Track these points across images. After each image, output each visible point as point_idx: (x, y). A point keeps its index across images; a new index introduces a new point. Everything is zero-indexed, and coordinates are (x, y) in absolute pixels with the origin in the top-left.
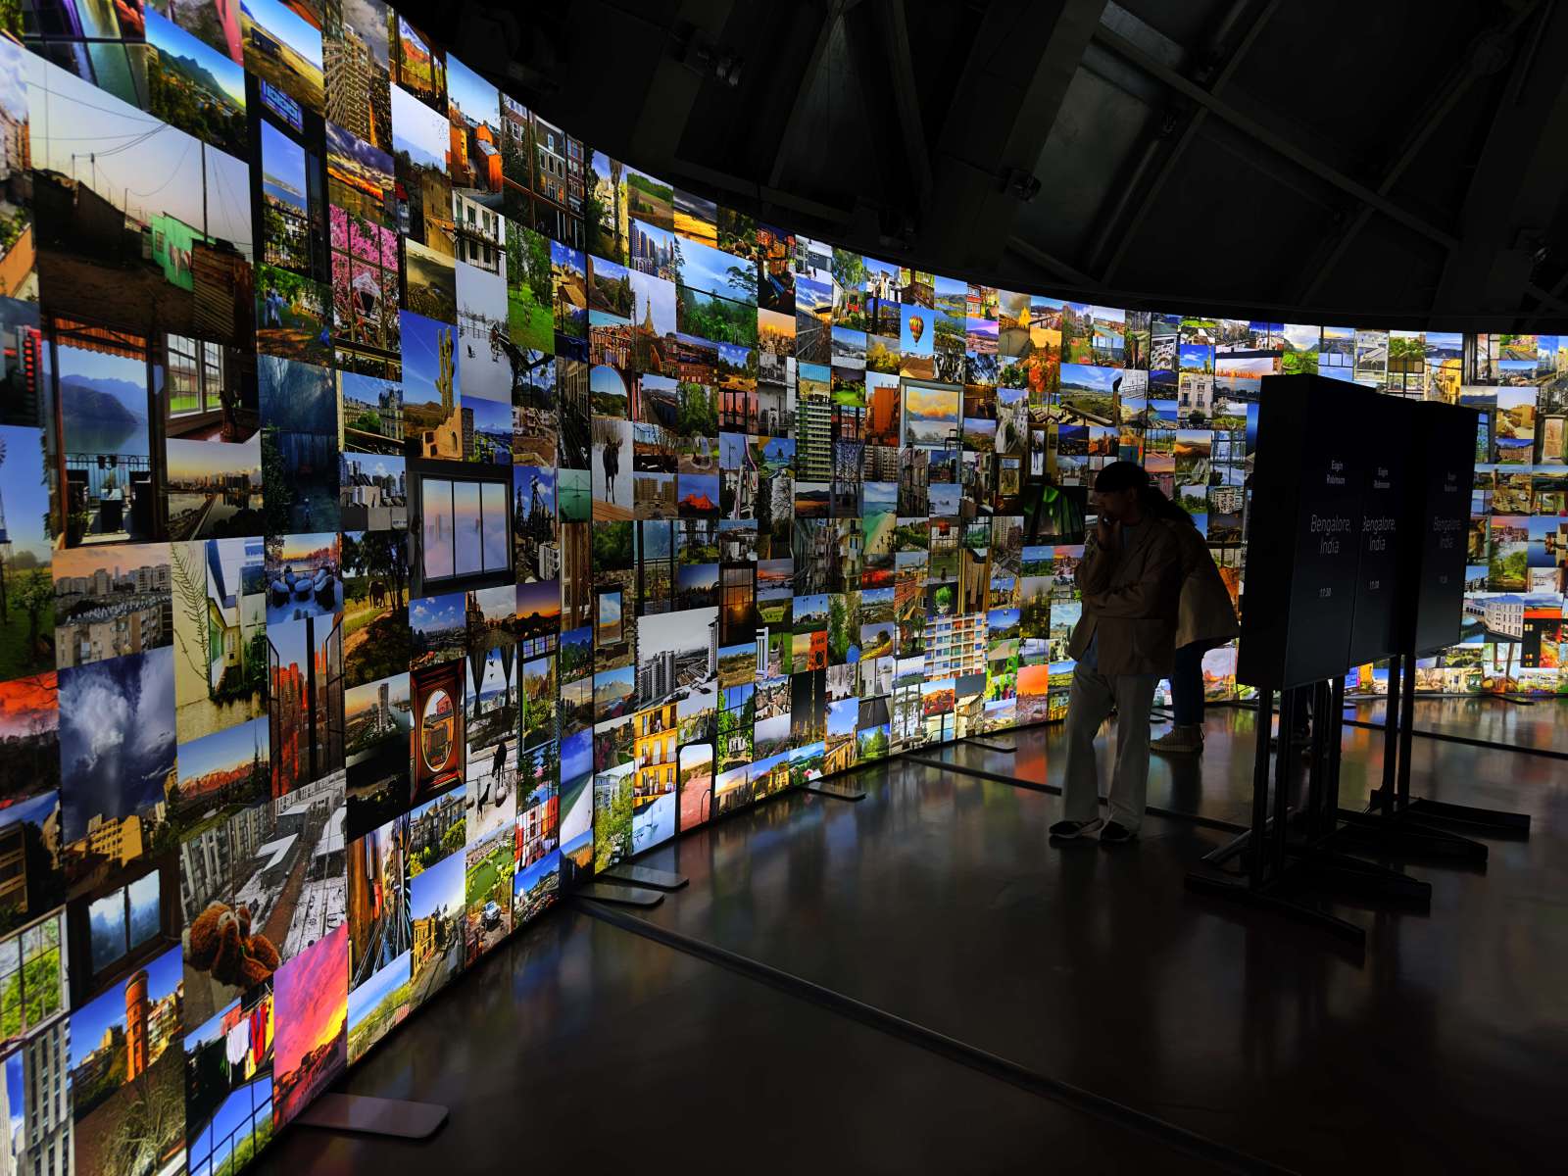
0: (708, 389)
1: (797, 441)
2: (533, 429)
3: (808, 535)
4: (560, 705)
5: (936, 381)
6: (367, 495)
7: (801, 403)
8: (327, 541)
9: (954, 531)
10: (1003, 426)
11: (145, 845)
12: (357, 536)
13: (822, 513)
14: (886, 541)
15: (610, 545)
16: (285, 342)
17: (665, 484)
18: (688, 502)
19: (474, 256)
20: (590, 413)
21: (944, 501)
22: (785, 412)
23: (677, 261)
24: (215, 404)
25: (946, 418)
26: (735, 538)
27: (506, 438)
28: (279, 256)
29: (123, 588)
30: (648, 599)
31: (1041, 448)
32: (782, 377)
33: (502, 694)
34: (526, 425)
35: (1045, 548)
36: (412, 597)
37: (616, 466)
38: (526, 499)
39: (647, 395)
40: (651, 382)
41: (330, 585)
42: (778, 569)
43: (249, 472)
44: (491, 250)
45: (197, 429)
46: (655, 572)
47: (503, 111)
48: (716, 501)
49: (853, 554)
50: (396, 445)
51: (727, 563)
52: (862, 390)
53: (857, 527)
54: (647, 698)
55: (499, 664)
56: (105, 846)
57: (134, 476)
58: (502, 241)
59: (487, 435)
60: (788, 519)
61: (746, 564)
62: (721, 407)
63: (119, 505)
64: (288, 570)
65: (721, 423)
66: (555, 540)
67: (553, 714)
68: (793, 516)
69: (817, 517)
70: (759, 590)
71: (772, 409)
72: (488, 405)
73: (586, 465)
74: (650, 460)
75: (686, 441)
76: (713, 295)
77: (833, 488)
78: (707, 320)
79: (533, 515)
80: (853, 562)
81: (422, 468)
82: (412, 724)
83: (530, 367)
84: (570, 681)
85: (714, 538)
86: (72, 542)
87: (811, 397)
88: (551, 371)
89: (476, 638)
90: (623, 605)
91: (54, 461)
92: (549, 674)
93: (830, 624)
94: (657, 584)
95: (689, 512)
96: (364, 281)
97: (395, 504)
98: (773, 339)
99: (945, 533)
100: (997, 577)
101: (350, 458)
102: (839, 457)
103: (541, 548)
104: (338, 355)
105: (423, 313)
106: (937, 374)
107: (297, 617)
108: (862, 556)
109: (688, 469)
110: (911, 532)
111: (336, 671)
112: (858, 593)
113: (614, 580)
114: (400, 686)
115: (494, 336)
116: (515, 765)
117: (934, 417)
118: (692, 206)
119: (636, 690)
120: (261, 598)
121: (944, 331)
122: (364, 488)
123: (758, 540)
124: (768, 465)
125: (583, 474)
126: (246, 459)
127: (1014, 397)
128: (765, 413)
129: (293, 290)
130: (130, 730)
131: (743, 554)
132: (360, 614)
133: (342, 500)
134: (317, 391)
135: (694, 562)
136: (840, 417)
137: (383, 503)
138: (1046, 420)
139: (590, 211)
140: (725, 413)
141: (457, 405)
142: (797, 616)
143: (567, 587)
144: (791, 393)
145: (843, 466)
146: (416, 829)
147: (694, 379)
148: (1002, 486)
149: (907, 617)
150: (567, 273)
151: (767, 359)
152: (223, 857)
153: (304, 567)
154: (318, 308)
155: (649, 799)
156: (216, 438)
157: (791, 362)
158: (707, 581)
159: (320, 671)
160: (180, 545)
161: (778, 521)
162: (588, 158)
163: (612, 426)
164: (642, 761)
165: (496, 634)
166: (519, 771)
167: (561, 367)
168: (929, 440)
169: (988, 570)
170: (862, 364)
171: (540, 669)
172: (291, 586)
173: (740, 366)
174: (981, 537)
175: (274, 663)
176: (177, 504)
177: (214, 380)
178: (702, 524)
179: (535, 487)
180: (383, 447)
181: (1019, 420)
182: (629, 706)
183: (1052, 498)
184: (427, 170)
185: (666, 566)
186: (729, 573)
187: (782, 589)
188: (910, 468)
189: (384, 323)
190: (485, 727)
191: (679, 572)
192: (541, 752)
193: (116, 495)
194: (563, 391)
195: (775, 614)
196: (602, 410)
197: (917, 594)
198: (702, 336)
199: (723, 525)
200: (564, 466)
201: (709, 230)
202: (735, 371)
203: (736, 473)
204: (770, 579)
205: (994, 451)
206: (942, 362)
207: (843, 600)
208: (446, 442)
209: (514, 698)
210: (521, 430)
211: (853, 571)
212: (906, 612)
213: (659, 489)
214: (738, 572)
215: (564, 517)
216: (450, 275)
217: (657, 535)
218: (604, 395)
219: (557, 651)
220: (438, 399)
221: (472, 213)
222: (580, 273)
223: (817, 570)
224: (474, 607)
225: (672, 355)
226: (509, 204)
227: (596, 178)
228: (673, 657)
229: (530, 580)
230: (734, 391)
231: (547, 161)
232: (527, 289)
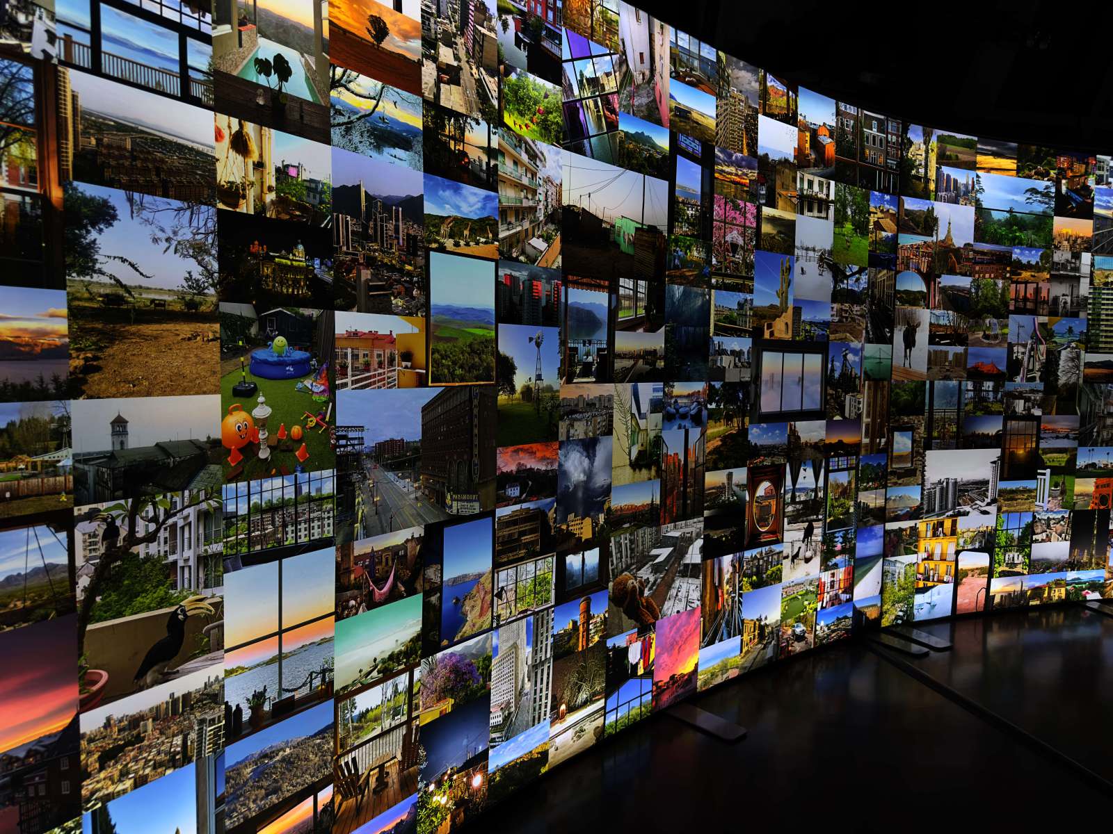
0: (1000, 283)
1: (1089, 320)
2: (847, 318)
3: (1097, 397)
4: (857, 505)
6: (726, 361)
7: (1095, 289)
8: (699, 386)
11: (594, 533)
12: (718, 385)
15: (905, 397)
16: (683, 277)
17: (956, 355)
18: (976, 368)
19: (810, 210)
20: (895, 305)
22: (1078, 297)
23: (977, 191)
24: (641, 312)
26: (1020, 397)
27: (826, 324)
28: (682, 229)
29: (591, 405)
30: (935, 438)
32: (1077, 269)
33: (812, 490)
34: (841, 316)
36: (751, 422)
37: (914, 341)
38: (838, 364)
39: (944, 290)
40: (947, 280)
41: (700, 411)
42: (1064, 423)
43: (658, 348)
44: (823, 205)
45: (631, 326)
46: (943, 419)
47: (838, 113)
48: (1003, 367)
50: (746, 331)
51: (1011, 415)
54: (931, 511)
55: (810, 471)
56: (574, 529)
57: (599, 350)
58: (832, 197)
59: (811, 323)
60: (1075, 384)
61: (1029, 417)
62: (1012, 295)
63: (591, 364)
64: (676, 402)
65: (1012, 308)
66: (859, 392)
67: (852, 510)
68: (1081, 381)
69: (1108, 382)
70: (1043, 439)
71: (1064, 295)
72: (812, 304)
73: (890, 341)
74: (943, 337)
75: (977, 322)
76: (1010, 211)
78: (1003, 231)
79: (842, 375)
81: (762, 345)
82: (747, 499)
83: (847, 277)
84: (866, 489)
85: (999, 396)
86: (569, 381)
87: (1106, 284)
88: (864, 278)
89: (796, 453)
90: (914, 441)
91: (563, 343)
92: (850, 482)
94: (944, 427)
95: (977, 375)
96: (734, 236)
97: (743, 366)
98: (1068, 240)
101: (716, 340)
103: (848, 397)
104: (713, 281)
105: (771, 250)
107: (680, 428)
109: (977, 343)
111: (701, 460)
113: (907, 423)
114: (740, 475)
115: (821, 259)
116: (820, 538)
118: (994, 149)
119: (922, 504)
120: (660, 415)
122: (724, 357)
123: (1043, 400)
124: (1057, 339)
125: (885, 348)
126: (656, 341)
129: (689, 248)
130: (590, 475)
131: (1027, 409)
132: (717, 429)
133: (710, 364)
134: (699, 302)
135: (979, 413)
137: (736, 366)
139: (906, 165)
140: (1016, 300)
141: (791, 305)
142: (1081, 462)
143: (867, 425)
144: (1085, 281)
146: (748, 563)
147: (987, 276)
150: (882, 211)
151: (1061, 256)
152: (632, 550)
153: (685, 401)
154: (703, 255)
155: (930, 584)
156: (641, 330)
157: (1086, 257)
158: (992, 428)
159: (691, 459)
160: (619, 386)
161: (1065, 385)
162: (905, 130)
163: (912, 313)
164: (925, 555)
165: (809, 451)
166: (823, 543)
167: (872, 275)
171: (843, 478)
172: (677, 410)
173: (1033, 262)
175: (665, 451)
176: (619, 364)
177: (641, 300)
178: (989, 385)
179: (845, 356)
180: (738, 333)
182: (915, 514)
184: (780, 161)
185: (954, 416)
186: (1013, 424)
187: (1066, 440)
189: (744, 260)
190: (798, 510)
191: (965, 420)
192: (841, 534)
193: (590, 359)
194: (872, 292)
195: (1057, 459)
196: (903, 302)
198: (997, 243)
199: (1009, 386)
200: (869, 341)
201: (1010, 164)
202: (1029, 267)
203: (1025, 346)
204: (1054, 431)
208: (781, 329)
209: (821, 494)
210: (837, 319)
213: (950, 357)
214: (1022, 423)
215: (868, 377)
216: (791, 225)
217: (947, 391)
218: (907, 292)
219: (856, 468)
220: (777, 302)
221: (811, 183)
222: (893, 210)
223: (1105, 427)
224: (793, 432)
225: (968, 260)
226: (838, 172)
227: (911, 143)
228: (956, 483)
229: (837, 418)
230: (1026, 283)
231: (871, 139)
232: (849, 226)
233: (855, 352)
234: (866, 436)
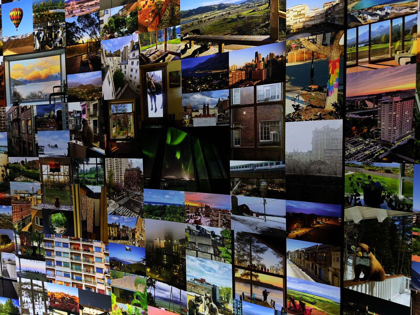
5: (38, 51)
21: (54, 145)
25: (48, 78)
99: (55, 169)
100: (114, 214)
110: (23, 168)
117: (37, 80)
121: (43, 10)
138: (163, 58)
148: (114, 131)
149: (26, 229)
168: (33, 97)
174: (93, 176)
181: (129, 66)
183: (179, 141)
188: (18, 121)
197: (33, 214)
205: (101, 99)
206: (41, 36)
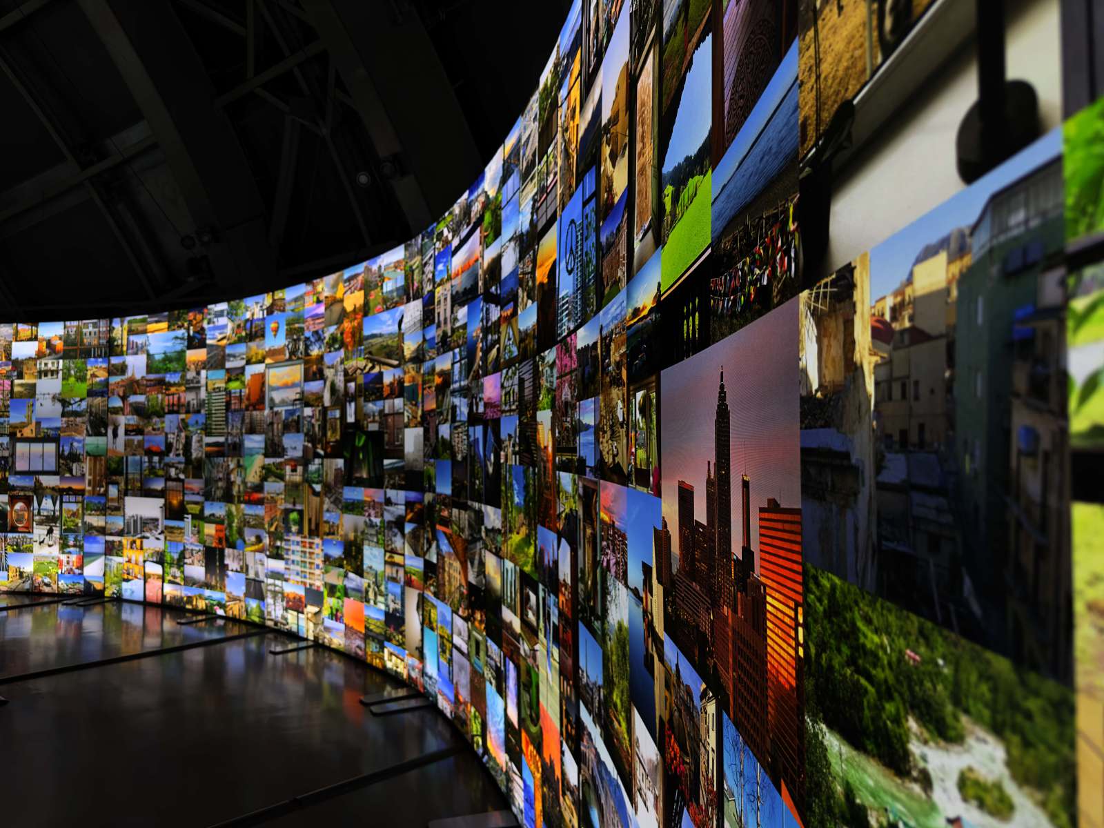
0: (160, 396)
1: (206, 414)
2: (72, 424)
3: (213, 467)
4: (84, 523)
5: (287, 360)
7: (209, 393)
9: (300, 469)
10: (328, 384)
13: (221, 454)
14: (258, 473)
15: (114, 465)
17: (139, 441)
18: (149, 448)
19: (46, 375)
20: (108, 415)
21: (293, 446)
22: (200, 400)
23: (148, 345)
25: (293, 385)
26: (172, 466)
27: (58, 429)
30: (130, 490)
31: (353, 398)
32: (198, 382)
33: (51, 511)
34: (68, 424)
35: (358, 489)
36: (10, 475)
37: (118, 434)
38: (67, 448)
39: (131, 405)
40: (133, 399)
42: (197, 484)
44: (54, 373)
46: (133, 479)
47: (65, 327)
48: (163, 448)
49: (238, 481)
50: (5, 434)
51: (168, 478)
52: (243, 379)
53: (241, 463)
54: (129, 533)
55: (49, 501)
58: (60, 367)
59: (47, 429)
60: (201, 458)
61: (178, 480)
62: (166, 403)
65: (166, 411)
66: (83, 462)
67: (80, 525)
68: (204, 456)
69: (218, 456)
70: (186, 494)
71: (193, 400)
72: (48, 419)
73: (106, 435)
74: (132, 431)
75: (149, 421)
76: (165, 353)
77: (227, 439)
78: (161, 365)
79: (70, 453)
80: (239, 486)
81: (16, 440)
82: (7, 509)
83: (72, 404)
84: (90, 515)
85: (162, 465)
87: (214, 389)
88: (84, 404)
89: (39, 491)
90: (119, 491)
92: (78, 510)
93: (226, 522)
94: (134, 483)
95: (150, 453)
97: (4, 450)
98: (194, 364)
99: (294, 470)
100: (328, 511)
102: (230, 421)
103: (75, 465)
105: (21, 398)
106: (287, 356)
108: (244, 483)
109: (149, 433)
110: (274, 469)
112: (243, 506)
113: (116, 480)
115: (54, 398)
116: (58, 536)
117: (286, 386)
118: (156, 319)
119: (124, 527)
121: (292, 324)
123: (185, 468)
124: (191, 429)
125: (104, 439)
127: (335, 358)
128: (189, 403)
131: (177, 474)
135: (152, 476)
136: (230, 397)
138: (355, 372)
139: (111, 341)
140: (168, 406)
141: (34, 421)
142: (207, 513)
143: (90, 480)
144: (203, 389)
145: (233, 426)
146: (10, 539)
147: (153, 393)
148: (329, 434)
149: (273, 529)
150: (97, 368)
151: (191, 375)
155: (130, 577)
157: (203, 373)
158: (158, 485)
161: (196, 458)
162: (111, 323)
163: (116, 419)
164: (127, 559)
165: (48, 491)
166: (61, 539)
167: (91, 401)
168: (283, 403)
169: (322, 503)
170: (244, 362)
171: (74, 507)
173: (177, 382)
174: (316, 476)
178: (156, 459)
179: (72, 444)
181: (339, 377)
182: (121, 533)
183: (361, 443)
184: (26, 359)
185: (138, 477)
186: (170, 484)
187: (198, 495)
188: (272, 424)
189: (3, 404)
190: (42, 519)
191: (144, 480)
192: (72, 536)
194: (90, 410)
195: (195, 509)
196: (112, 413)
197: (278, 513)
198: (158, 374)
199: (167, 460)
200: (89, 435)
201: (164, 325)
202: (175, 385)
203: (174, 434)
204: (191, 489)
205: (323, 405)
206: (290, 347)
207: (233, 508)
208: (27, 432)
209: (57, 513)
210: (65, 425)
211: (239, 492)
212: (272, 525)
213: (136, 443)
214: (175, 483)
215: (88, 454)
216: (34, 386)
217: (134, 461)
218: (114, 408)
219: (82, 502)
220: (25, 420)
221: (46, 364)
222: (105, 365)
223: (218, 488)
224: (38, 481)
225: (143, 385)
226: (66, 355)
227: (114, 328)
228: (141, 518)
229: (68, 475)
230: (173, 394)
231: (88, 334)
232: (72, 380)
233: (79, 441)
234: (89, 485)
